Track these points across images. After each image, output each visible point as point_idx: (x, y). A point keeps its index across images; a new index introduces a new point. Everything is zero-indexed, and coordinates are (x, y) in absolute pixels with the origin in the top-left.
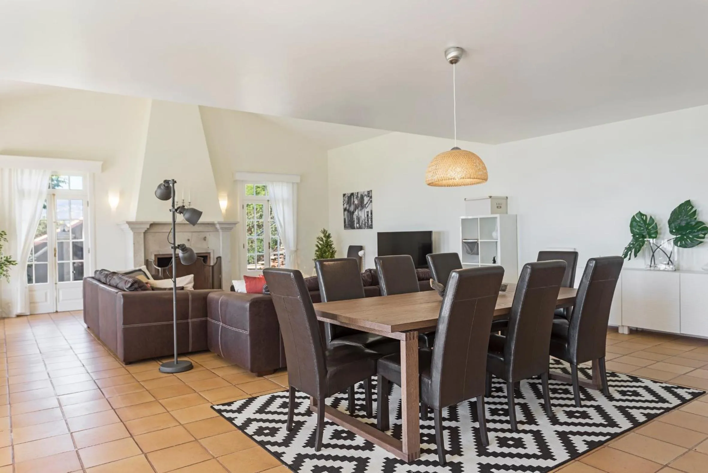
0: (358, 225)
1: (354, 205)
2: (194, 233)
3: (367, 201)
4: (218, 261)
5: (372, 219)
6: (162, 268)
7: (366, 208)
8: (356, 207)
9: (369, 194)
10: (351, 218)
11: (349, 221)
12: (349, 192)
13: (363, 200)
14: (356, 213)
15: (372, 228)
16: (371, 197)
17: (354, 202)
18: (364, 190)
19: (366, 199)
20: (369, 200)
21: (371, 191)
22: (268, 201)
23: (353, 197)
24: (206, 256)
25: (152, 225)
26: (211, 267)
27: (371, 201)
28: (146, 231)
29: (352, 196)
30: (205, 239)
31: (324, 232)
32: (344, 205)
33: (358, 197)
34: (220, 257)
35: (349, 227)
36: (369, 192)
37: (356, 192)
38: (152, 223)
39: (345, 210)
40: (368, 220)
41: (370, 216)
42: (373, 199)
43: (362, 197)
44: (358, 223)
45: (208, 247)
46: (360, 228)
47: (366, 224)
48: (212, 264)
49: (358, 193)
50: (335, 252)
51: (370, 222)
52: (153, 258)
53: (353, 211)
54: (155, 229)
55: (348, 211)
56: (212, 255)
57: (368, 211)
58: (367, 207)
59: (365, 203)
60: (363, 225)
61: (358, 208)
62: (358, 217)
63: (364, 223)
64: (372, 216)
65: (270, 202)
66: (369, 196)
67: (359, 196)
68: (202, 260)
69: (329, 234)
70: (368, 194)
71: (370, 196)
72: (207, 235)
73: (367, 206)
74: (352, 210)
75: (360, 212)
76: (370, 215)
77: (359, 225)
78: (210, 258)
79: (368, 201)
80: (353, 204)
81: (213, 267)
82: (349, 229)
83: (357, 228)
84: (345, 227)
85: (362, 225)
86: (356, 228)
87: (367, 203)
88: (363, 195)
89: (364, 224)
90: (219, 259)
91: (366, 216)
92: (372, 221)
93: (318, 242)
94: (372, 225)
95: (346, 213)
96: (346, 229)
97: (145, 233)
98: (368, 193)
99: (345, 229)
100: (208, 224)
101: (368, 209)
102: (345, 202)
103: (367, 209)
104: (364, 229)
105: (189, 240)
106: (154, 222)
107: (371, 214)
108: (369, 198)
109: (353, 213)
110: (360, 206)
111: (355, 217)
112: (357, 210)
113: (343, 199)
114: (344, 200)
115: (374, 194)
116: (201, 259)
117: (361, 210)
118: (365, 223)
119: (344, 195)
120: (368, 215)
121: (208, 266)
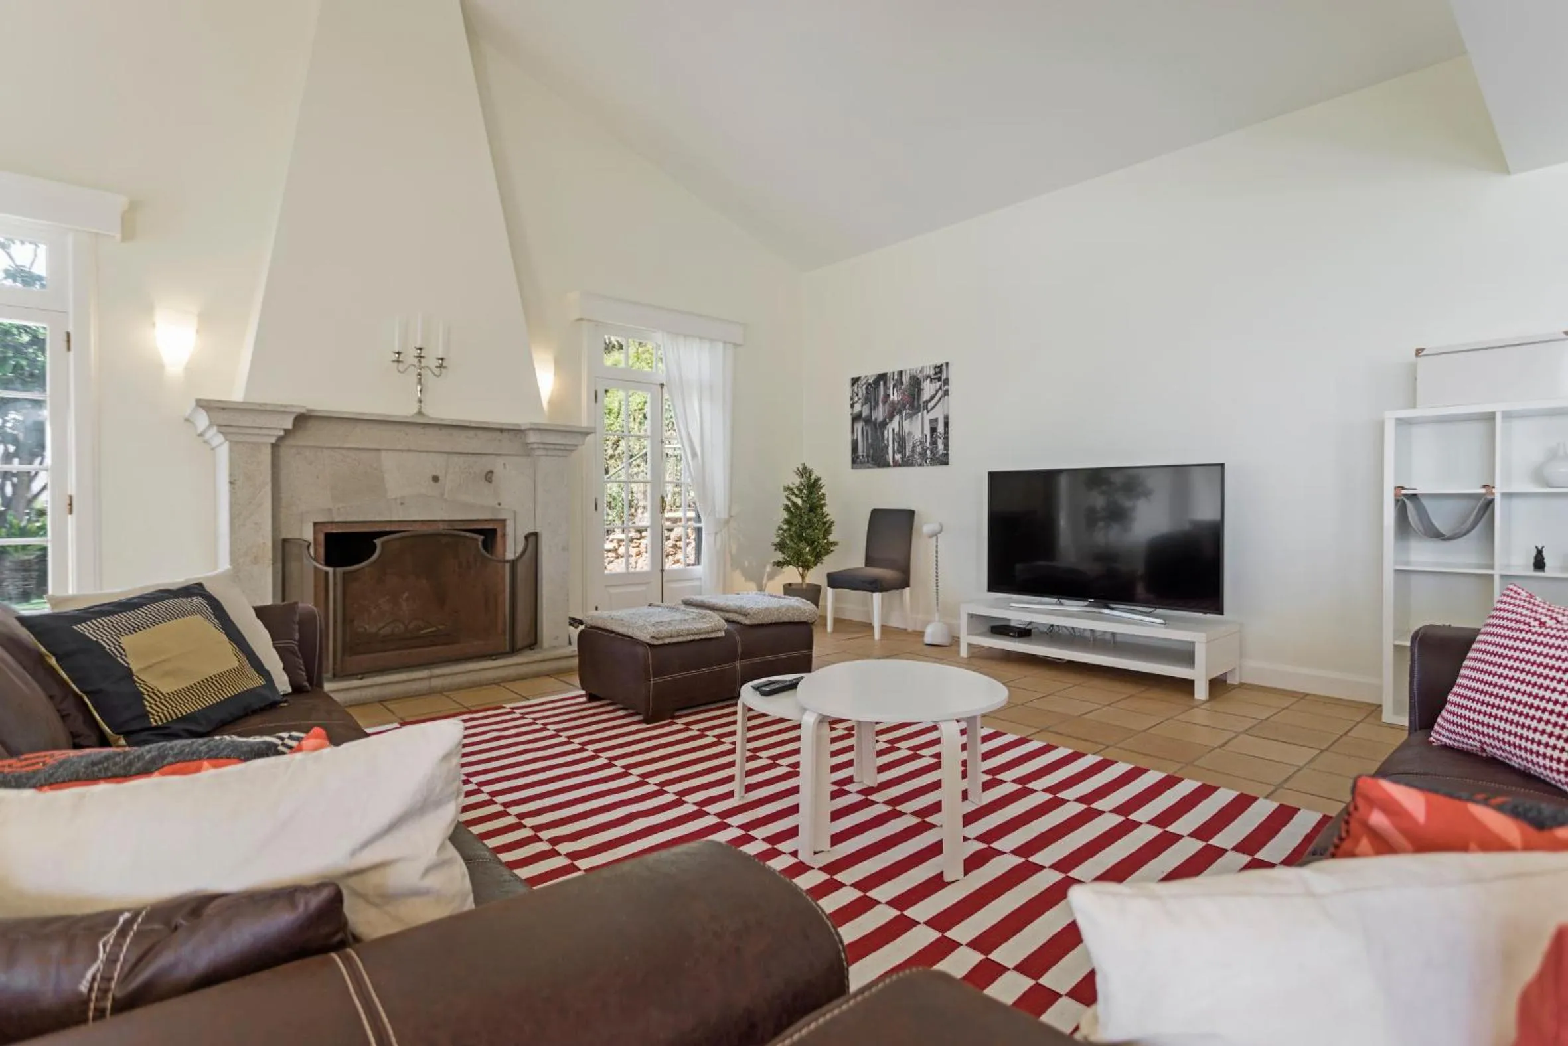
0: (898, 457)
1: (887, 406)
2: (455, 458)
3: (933, 392)
4: (530, 546)
5: (946, 439)
6: (340, 570)
7: (928, 412)
8: (894, 410)
9: (939, 373)
10: (875, 438)
11: (869, 446)
12: (869, 371)
13: (920, 390)
14: (894, 425)
15: (947, 463)
16: (946, 382)
17: (887, 396)
18: (919, 366)
19: (928, 389)
20: (940, 388)
21: (947, 364)
22: (662, 385)
23: (885, 384)
24: (494, 531)
25: (303, 420)
26: (507, 566)
27: (946, 393)
28: (280, 439)
29: (882, 383)
30: (489, 476)
31: (804, 472)
32: (852, 406)
33: (902, 383)
34: (536, 534)
35: (868, 462)
36: (939, 369)
37: (897, 369)
38: (303, 411)
39: (856, 418)
40: (934, 443)
41: (940, 434)
42: (952, 387)
43: (916, 383)
44: (902, 448)
45: (499, 504)
46: (906, 462)
47: (928, 452)
48: (510, 555)
49: (901, 373)
50: (830, 526)
51: (941, 446)
52: (308, 534)
53: (885, 420)
54: (311, 436)
55: (868, 421)
56: (509, 530)
57: (934, 417)
58: (933, 408)
59: (926, 396)
60: (917, 456)
61: (900, 412)
62: (898, 434)
63: (919, 449)
64: (946, 432)
65: (665, 388)
66: (939, 379)
67: (905, 379)
68: (480, 544)
69: (817, 480)
70: (936, 374)
71: (944, 377)
72: (497, 465)
73: (930, 405)
74: (881, 419)
75: (906, 424)
76: (941, 429)
77: (904, 456)
78: (504, 535)
79: (937, 392)
80: (885, 402)
81: (514, 563)
82: (869, 467)
83: (896, 464)
84: (854, 461)
85: (913, 456)
86: (891, 463)
87: (933, 397)
88: (920, 376)
89: (920, 454)
90: (532, 539)
91: (927, 431)
92: (946, 446)
93: (789, 499)
94: (947, 455)
95: (859, 426)
96: (856, 468)
97: (275, 447)
98: (937, 370)
99: (852, 468)
100: (501, 430)
101: (937, 413)
102: (856, 399)
103: (930, 414)
104: (921, 465)
105: (436, 479)
106: (308, 410)
107: (946, 425)
108: (938, 384)
109: (884, 424)
110: (908, 406)
111: (889, 434)
112: (897, 419)
113: (853, 391)
114: (854, 394)
115: (953, 374)
116: (477, 540)
117: (910, 416)
118: (924, 450)
119: (855, 381)
120: (933, 430)
121: (499, 561)
